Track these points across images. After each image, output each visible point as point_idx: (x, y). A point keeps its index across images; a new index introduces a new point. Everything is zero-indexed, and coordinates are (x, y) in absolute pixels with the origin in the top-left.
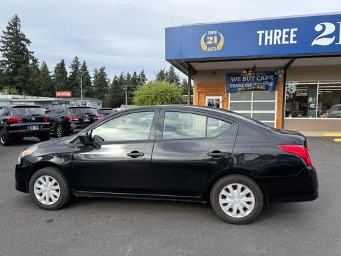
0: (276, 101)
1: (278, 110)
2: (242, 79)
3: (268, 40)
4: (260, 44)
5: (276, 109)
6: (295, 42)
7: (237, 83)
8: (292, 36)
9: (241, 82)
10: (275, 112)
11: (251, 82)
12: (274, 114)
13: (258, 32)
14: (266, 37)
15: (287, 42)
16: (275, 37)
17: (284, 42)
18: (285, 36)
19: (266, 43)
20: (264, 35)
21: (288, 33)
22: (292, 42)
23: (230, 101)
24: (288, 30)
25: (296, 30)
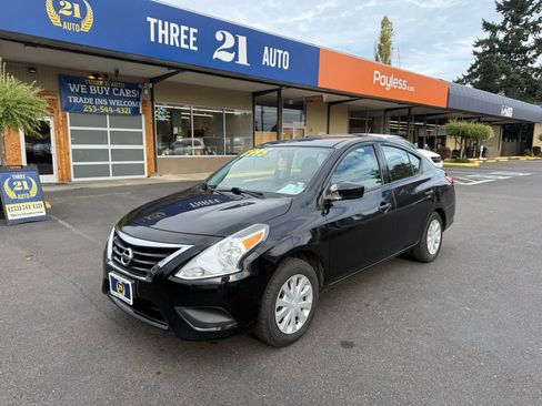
0: (143, 130)
1: (148, 145)
2: (88, 90)
3: (163, 35)
4: (153, 39)
5: (144, 142)
6: (196, 49)
7: (80, 94)
8: (192, 39)
9: (88, 95)
10: (144, 147)
11: (104, 96)
12: (142, 150)
13: (149, 19)
14: (161, 32)
15: (187, 47)
16: (172, 35)
17: (183, 46)
18: (183, 37)
19: (160, 41)
20: (156, 25)
21: (187, 33)
22: (192, 48)
23: (70, 128)
24: (187, 28)
25: (196, 31)
